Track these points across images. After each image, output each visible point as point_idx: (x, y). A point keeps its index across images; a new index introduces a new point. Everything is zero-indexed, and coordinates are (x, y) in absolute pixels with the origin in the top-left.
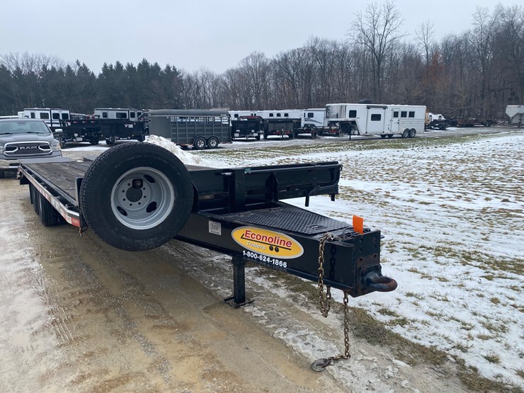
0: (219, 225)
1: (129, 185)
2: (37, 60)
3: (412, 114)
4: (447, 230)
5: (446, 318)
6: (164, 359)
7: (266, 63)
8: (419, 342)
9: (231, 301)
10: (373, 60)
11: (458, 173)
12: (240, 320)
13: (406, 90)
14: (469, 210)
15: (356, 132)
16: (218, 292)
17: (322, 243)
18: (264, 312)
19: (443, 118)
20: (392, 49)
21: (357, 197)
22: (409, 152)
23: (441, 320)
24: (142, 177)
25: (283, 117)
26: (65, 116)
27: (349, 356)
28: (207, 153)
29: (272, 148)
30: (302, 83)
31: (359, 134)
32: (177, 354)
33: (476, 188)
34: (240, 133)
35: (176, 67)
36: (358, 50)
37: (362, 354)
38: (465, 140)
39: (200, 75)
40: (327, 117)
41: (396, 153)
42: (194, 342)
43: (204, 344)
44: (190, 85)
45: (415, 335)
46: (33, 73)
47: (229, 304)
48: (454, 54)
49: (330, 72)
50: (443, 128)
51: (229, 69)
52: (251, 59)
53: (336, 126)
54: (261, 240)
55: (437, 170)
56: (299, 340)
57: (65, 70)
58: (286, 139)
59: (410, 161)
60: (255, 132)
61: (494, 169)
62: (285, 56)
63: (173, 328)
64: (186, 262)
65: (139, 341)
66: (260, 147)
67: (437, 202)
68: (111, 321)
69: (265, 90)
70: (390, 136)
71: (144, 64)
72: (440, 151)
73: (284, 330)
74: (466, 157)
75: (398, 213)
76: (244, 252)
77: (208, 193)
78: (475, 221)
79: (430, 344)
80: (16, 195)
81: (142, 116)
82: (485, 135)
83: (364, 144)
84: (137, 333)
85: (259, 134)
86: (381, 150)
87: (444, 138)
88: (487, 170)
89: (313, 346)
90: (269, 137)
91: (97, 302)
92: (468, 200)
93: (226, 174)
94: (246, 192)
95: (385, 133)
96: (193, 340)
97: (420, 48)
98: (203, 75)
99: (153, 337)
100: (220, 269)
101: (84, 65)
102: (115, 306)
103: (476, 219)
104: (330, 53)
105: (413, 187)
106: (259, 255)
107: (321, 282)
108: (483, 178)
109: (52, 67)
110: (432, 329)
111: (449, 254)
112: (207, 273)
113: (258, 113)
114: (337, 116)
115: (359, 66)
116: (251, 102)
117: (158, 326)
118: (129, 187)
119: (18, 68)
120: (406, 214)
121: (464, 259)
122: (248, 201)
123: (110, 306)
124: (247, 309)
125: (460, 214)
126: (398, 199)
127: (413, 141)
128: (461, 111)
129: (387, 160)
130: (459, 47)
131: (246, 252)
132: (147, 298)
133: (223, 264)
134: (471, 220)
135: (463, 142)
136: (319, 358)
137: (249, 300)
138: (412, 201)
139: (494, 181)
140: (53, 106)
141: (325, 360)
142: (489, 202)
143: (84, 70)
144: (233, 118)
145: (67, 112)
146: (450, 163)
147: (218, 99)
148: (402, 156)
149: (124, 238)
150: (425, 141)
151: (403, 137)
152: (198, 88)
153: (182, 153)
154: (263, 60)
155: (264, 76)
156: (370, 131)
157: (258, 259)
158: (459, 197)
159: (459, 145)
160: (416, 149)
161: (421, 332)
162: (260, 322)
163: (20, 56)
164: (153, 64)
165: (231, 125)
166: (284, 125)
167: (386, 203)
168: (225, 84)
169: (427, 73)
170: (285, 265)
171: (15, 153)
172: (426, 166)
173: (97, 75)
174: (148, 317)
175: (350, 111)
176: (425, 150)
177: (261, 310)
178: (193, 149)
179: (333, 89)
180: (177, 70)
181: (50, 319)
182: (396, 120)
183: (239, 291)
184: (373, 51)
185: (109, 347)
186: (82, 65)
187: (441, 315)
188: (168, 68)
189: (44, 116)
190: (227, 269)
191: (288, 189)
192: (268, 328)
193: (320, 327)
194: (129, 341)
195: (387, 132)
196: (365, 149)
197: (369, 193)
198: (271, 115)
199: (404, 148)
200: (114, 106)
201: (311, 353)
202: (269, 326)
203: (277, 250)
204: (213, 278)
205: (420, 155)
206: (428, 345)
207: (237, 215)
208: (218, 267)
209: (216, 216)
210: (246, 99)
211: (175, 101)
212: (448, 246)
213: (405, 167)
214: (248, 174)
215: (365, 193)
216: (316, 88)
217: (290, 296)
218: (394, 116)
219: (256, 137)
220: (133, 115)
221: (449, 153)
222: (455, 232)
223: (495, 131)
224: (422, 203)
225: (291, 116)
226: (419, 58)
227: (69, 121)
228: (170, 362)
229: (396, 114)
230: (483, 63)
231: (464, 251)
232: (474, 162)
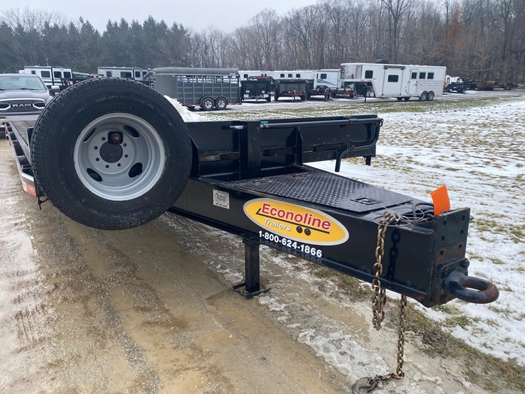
0: (226, 196)
1: (104, 139)
2: (39, 16)
3: (431, 76)
4: (485, 200)
5: (517, 316)
6: (153, 373)
7: (277, 21)
8: (492, 353)
9: (242, 289)
10: (390, 19)
11: (482, 138)
12: (254, 316)
13: (424, 50)
14: (502, 177)
15: (372, 94)
16: (226, 276)
17: (382, 227)
18: (284, 305)
19: (461, 81)
20: (410, 6)
21: (378, 162)
22: (427, 115)
23: (511, 319)
24: (121, 129)
25: (294, 77)
26: (67, 74)
27: (402, 375)
28: (215, 114)
29: (283, 110)
30: (314, 42)
31: (374, 96)
32: (170, 365)
33: (504, 154)
34: (250, 94)
35: (184, 25)
36: (374, 7)
37: (419, 370)
38: (485, 104)
39: (208, 34)
40: (342, 78)
41: (413, 117)
42: (194, 347)
43: (207, 350)
44: (198, 45)
45: (483, 341)
46: (35, 30)
47: (239, 292)
48: (475, 12)
49: (344, 31)
50: (460, 91)
51: (239, 27)
52: (261, 17)
53: (349, 87)
54: (284, 218)
55: (459, 135)
56: (332, 347)
57: (68, 28)
58: (298, 101)
59: (429, 125)
60: (266, 93)
61: (520, 134)
62: (298, 13)
63: (168, 326)
64: (189, 236)
65: (123, 344)
66: (271, 109)
67: (466, 169)
68: (91, 314)
69: (276, 50)
70: (407, 99)
71: (150, 22)
72: (460, 115)
73: (311, 332)
74: (488, 121)
75: (425, 179)
76: (260, 232)
77: (212, 152)
78: (512, 189)
79: (507, 355)
80: (6, 156)
81: (148, 76)
82: (506, 99)
83: (380, 106)
84: (121, 332)
85: (270, 95)
86: (398, 113)
87: (463, 101)
88: (512, 135)
89: (352, 357)
90: (280, 98)
91: (76, 287)
92: (498, 166)
93: (237, 127)
94: (262, 153)
95: (402, 95)
96: (193, 344)
97: (439, 6)
98: (212, 34)
99: (142, 339)
100: (228, 246)
101: (87, 22)
102: (98, 292)
103: (513, 187)
104: (345, 11)
105: (436, 152)
106: (281, 238)
107: (377, 284)
108: (509, 144)
109: (55, 25)
110: (503, 333)
111: (495, 228)
112: (213, 250)
113: (269, 73)
114: (352, 77)
115: (374, 25)
116: (261, 63)
117: (148, 323)
118: (104, 142)
119: (19, 25)
120: (435, 181)
121: (514, 235)
122: (264, 164)
123: (91, 293)
124: (263, 300)
125: (493, 182)
126: (422, 165)
127: (430, 104)
128: (479, 73)
129: (404, 124)
130: (481, 4)
131: (263, 233)
132: (138, 283)
133: (232, 240)
134: (507, 188)
135: (483, 106)
136: (362, 376)
137: (264, 287)
138: (438, 167)
139: (521, 146)
140: (54, 65)
141: (371, 382)
142: (520, 168)
143: (88, 27)
144: (242, 78)
145: (69, 70)
146: (471, 127)
147: (227, 60)
148: (420, 120)
149: (96, 212)
150: (443, 105)
151: (420, 100)
152: (207, 47)
153: (189, 114)
154: (274, 18)
155: (274, 35)
156: (386, 93)
157: (280, 244)
158: (487, 163)
159: (479, 109)
160: (434, 112)
161: (490, 336)
162: (279, 319)
163: (21, 11)
164: (160, 22)
165: (240, 85)
166: (296, 86)
167: (409, 169)
168: (234, 43)
169: (446, 32)
170: (319, 254)
171: (8, 111)
172: (446, 130)
173: (101, 33)
174: (138, 309)
175: (366, 71)
176: (444, 114)
177: (280, 302)
178: (201, 110)
179: (347, 49)
180: (185, 29)
181: (14, 310)
182: (414, 81)
183: (252, 278)
184: (390, 8)
185: (83, 354)
186: (85, 22)
187: (508, 311)
188: (175, 26)
189: (45, 74)
190: (237, 245)
191: (315, 149)
192: (289, 328)
193: (357, 329)
194: (109, 344)
195: (404, 94)
196: (381, 112)
197: (389, 158)
198: (282, 75)
199: (422, 111)
200: (118, 65)
201: (349, 369)
202: (291, 326)
203: (308, 233)
204: (220, 258)
205: (439, 118)
206: (505, 358)
207: (250, 182)
208: (225, 243)
209: (223, 184)
210: (256, 59)
211: (183, 61)
212: (490, 219)
213: (424, 131)
214: (265, 128)
215: (385, 158)
216: (329, 48)
217: (316, 283)
218: (413, 78)
219: (266, 99)
220: (138, 75)
221: (469, 117)
222: (492, 202)
223: (516, 94)
224: (449, 169)
225: (302, 78)
226: (437, 17)
227: (71, 80)
228: (161, 378)
229: (414, 76)
230: (506, 23)
231: (511, 225)
232: (497, 126)
